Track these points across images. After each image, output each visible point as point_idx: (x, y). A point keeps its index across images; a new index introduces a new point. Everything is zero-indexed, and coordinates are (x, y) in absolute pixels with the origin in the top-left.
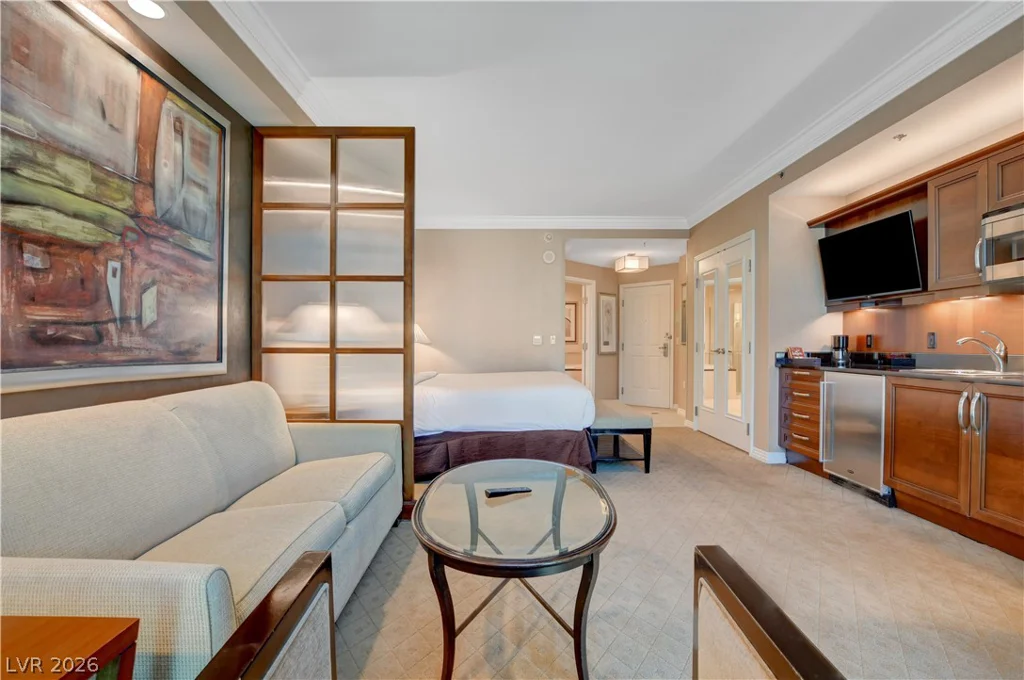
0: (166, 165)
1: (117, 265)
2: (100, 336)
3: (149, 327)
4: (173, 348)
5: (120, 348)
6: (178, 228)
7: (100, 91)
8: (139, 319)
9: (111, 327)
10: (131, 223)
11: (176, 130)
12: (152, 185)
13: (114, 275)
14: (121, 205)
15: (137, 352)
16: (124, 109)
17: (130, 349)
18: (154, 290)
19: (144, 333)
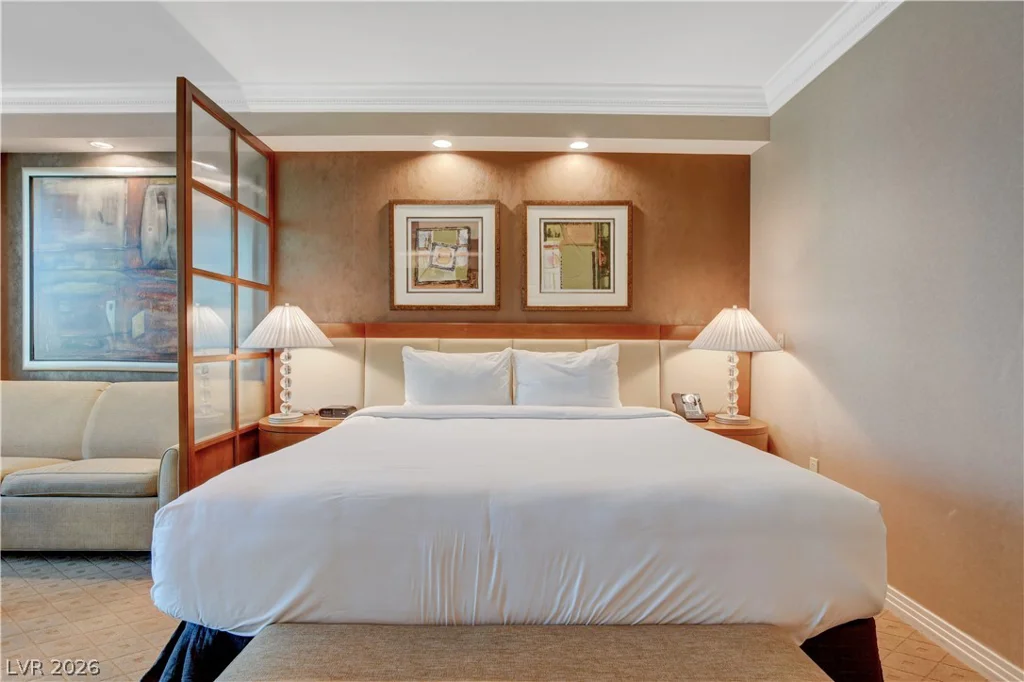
0: (150, 229)
1: (113, 302)
2: (102, 344)
3: (137, 338)
4: (159, 351)
5: (115, 350)
6: (163, 269)
7: (99, 207)
8: (130, 333)
9: (109, 338)
10: (123, 275)
11: (159, 202)
12: (139, 247)
13: (111, 308)
14: (114, 267)
15: (128, 354)
16: (116, 209)
17: (123, 351)
18: (142, 313)
19: (134, 341)
